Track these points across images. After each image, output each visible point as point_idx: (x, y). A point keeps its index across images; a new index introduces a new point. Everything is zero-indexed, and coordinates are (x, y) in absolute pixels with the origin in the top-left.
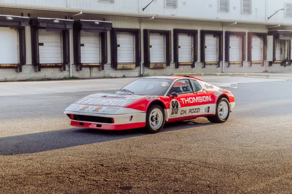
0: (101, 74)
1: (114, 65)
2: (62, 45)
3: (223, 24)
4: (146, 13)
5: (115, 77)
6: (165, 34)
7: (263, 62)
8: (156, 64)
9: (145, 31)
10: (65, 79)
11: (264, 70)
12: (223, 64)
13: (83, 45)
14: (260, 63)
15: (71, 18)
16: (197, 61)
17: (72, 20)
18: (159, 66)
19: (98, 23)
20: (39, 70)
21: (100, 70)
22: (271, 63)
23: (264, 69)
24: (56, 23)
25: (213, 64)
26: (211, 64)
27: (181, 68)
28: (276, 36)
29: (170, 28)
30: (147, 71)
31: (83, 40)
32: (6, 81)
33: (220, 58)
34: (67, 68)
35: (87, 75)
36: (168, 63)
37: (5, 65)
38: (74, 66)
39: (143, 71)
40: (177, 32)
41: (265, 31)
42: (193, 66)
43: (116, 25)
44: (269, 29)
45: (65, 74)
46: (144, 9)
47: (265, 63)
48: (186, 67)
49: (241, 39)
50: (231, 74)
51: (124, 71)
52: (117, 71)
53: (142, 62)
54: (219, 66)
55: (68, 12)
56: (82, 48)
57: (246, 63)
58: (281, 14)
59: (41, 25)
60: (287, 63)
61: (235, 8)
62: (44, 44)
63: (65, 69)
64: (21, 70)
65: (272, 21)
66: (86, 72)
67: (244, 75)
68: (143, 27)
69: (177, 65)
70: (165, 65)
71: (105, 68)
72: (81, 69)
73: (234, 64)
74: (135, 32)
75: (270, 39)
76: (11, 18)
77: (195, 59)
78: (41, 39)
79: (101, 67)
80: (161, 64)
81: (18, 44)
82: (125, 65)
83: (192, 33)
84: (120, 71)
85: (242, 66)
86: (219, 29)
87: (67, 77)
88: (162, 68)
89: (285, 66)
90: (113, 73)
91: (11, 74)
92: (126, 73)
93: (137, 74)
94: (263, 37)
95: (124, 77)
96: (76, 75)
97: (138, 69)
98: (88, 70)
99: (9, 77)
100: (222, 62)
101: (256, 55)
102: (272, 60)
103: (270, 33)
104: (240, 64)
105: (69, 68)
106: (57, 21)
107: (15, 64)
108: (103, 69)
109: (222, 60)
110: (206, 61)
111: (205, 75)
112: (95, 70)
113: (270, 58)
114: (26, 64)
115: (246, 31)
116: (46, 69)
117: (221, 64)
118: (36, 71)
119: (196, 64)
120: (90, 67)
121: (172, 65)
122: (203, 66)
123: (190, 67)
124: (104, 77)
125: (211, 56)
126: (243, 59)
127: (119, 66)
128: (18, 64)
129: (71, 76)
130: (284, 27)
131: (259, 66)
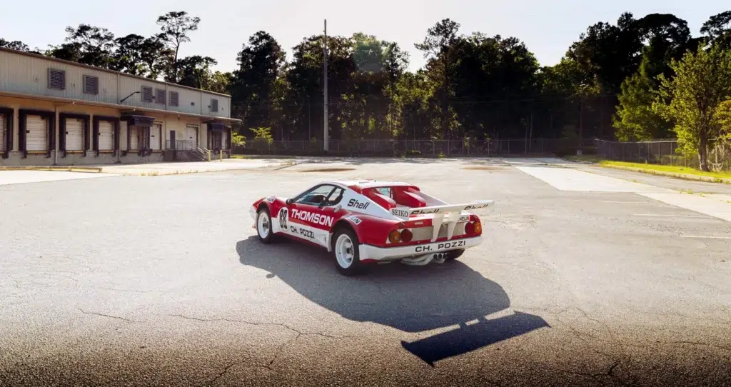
3: (57, 103)
7: (115, 152)
12: (57, 154)
14: (111, 153)
16: (12, 149)
22: (125, 153)
23: (116, 159)
25: (41, 154)
26: (36, 154)
28: (131, 122)
33: (52, 146)
41: (117, 115)
42: (5, 156)
44: (122, 113)
47: (117, 152)
49: (84, 124)
54: (50, 156)
57: (90, 153)
58: (138, 97)
60: (146, 152)
61: (73, 86)
65: (126, 105)
73: (73, 153)
75: (123, 125)
85: (85, 155)
86: (49, 108)
89: (143, 156)
94: (114, 122)
100: (55, 152)
101: (105, 143)
102: (126, 149)
103: (123, 119)
104: (81, 153)
109: (55, 148)
110: (27, 149)
113: (123, 146)
115: (91, 112)
117: (52, 155)
119: (10, 154)
122: (23, 156)
125: (36, 142)
126: (86, 147)
130: (138, 112)
131: (109, 156)
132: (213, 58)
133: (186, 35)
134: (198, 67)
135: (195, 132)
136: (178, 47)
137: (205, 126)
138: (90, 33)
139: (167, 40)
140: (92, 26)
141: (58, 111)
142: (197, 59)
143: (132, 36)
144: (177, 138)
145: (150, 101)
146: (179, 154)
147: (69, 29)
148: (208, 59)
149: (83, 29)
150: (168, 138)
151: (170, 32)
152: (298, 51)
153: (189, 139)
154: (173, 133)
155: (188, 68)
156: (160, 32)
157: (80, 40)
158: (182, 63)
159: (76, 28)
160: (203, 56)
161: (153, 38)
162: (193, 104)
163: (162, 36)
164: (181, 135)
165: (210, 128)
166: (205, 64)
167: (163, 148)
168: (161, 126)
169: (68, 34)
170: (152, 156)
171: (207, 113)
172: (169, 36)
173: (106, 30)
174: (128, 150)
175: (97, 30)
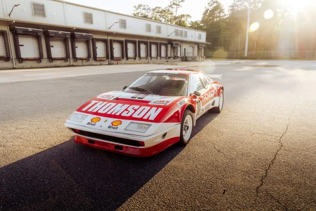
0: (88, 63)
1: (95, 58)
2: (65, 47)
3: (148, 38)
4: (110, 30)
5: (96, 65)
6: (121, 42)
7: (166, 58)
8: (117, 58)
9: (111, 40)
10: (68, 66)
11: (166, 61)
13: (77, 47)
15: (69, 32)
17: (69, 33)
18: (118, 59)
19: (85, 35)
20: (52, 61)
21: (87, 61)
22: (169, 58)
24: (60, 34)
25: (145, 58)
26: (143, 58)
27: (129, 60)
28: (172, 45)
29: (123, 39)
30: (113, 62)
31: (77, 44)
32: (32, 68)
33: (147, 55)
34: (69, 60)
35: (81, 64)
36: (123, 57)
37: (30, 59)
38: (72, 59)
39: (110, 61)
40: (127, 42)
41: (166, 42)
42: (135, 59)
43: (95, 36)
44: (168, 41)
45: (68, 63)
46: (109, 28)
48: (132, 59)
50: (158, 63)
51: (100, 62)
52: (97, 62)
53: (110, 57)
54: (147, 59)
55: (67, 28)
56: (76, 49)
57: (159, 58)
58: (174, 34)
59: (51, 35)
60: (176, 58)
61: (153, 30)
62: (54, 46)
63: (67, 61)
64: (41, 62)
65: (170, 37)
66: (80, 62)
67: (164, 64)
68: (110, 38)
69: (127, 58)
70: (121, 59)
71: (90, 60)
72: (77, 61)
73: (154, 58)
74: (105, 41)
75: (169, 46)
76: (31, 30)
77: (136, 56)
78: (52, 43)
79: (88, 59)
80: (119, 57)
81: (38, 46)
82: (101, 59)
83: (134, 43)
84: (98, 62)
85: (157, 59)
86: (147, 40)
87: (69, 65)
88: (120, 60)
89: (175, 59)
90: (95, 63)
91: (35, 64)
92: (102, 63)
93: (107, 63)
94: (166, 45)
95: (101, 65)
96: (74, 64)
97: (108, 60)
98: (81, 61)
99: (34, 66)
101: (163, 54)
103: (169, 44)
105: (70, 60)
106: (61, 33)
107: (37, 58)
108: (89, 60)
110: (141, 56)
111: (144, 63)
112: (84, 61)
113: (169, 55)
114: (44, 58)
115: (159, 42)
116: (56, 61)
117: (148, 58)
118: (50, 62)
119: (136, 58)
120: (82, 59)
121: (125, 58)
123: (133, 59)
124: (90, 65)
125: (143, 54)
126: (158, 56)
127: (98, 59)
128: (39, 58)
129: (71, 64)
130: (175, 40)
131: (164, 59)
132: (190, 15)
133: (180, 5)
134: (183, 19)
135: (192, 49)
136: (177, 11)
137: (196, 46)
138: (142, 7)
139: (172, 8)
140: (143, 5)
141: (149, 41)
142: (183, 16)
143: (157, 7)
144: (186, 52)
145: (178, 36)
146: (188, 58)
147: (135, 7)
148: (187, 15)
149: (140, 6)
150: (183, 51)
151: (174, 4)
152: (231, 8)
153: (190, 52)
154: (185, 49)
155: (179, 20)
156: (170, 4)
157: (138, 11)
158: (177, 18)
159: (137, 5)
160: (185, 14)
161: (167, 7)
162: (192, 36)
163: (170, 6)
164: (187, 50)
165: (198, 47)
166: (186, 18)
167: (182, 56)
168: (181, 46)
169: (134, 9)
170: (178, 59)
171: (197, 40)
172: (174, 6)
173: (148, 6)
174: (171, 57)
175: (145, 6)
